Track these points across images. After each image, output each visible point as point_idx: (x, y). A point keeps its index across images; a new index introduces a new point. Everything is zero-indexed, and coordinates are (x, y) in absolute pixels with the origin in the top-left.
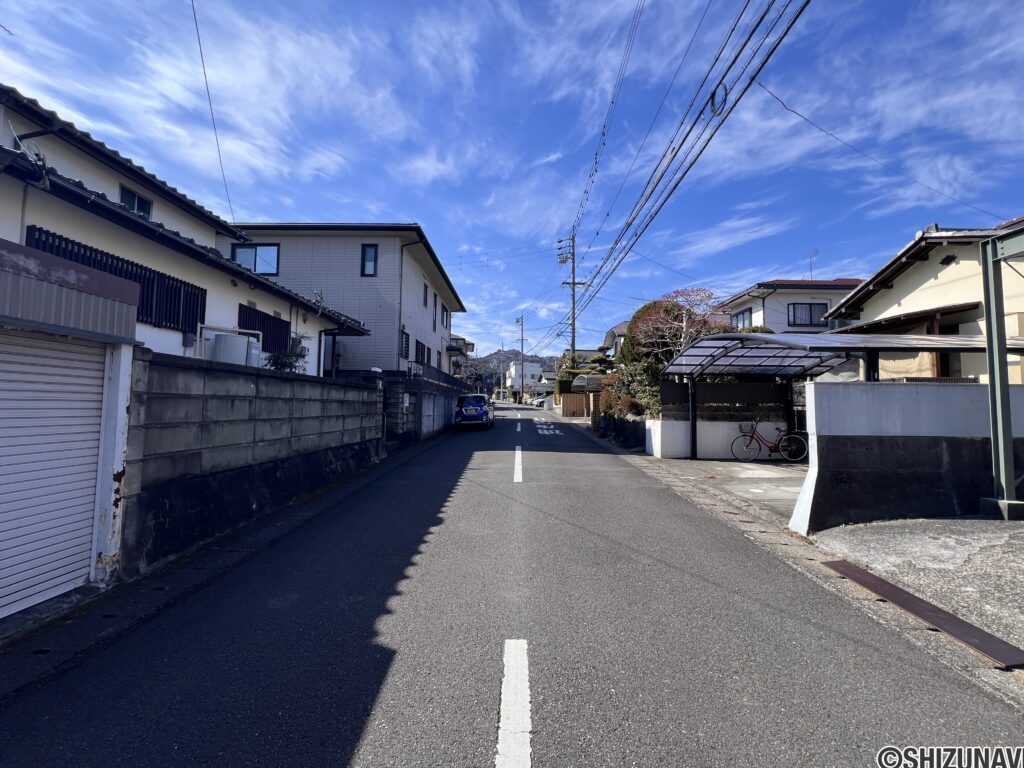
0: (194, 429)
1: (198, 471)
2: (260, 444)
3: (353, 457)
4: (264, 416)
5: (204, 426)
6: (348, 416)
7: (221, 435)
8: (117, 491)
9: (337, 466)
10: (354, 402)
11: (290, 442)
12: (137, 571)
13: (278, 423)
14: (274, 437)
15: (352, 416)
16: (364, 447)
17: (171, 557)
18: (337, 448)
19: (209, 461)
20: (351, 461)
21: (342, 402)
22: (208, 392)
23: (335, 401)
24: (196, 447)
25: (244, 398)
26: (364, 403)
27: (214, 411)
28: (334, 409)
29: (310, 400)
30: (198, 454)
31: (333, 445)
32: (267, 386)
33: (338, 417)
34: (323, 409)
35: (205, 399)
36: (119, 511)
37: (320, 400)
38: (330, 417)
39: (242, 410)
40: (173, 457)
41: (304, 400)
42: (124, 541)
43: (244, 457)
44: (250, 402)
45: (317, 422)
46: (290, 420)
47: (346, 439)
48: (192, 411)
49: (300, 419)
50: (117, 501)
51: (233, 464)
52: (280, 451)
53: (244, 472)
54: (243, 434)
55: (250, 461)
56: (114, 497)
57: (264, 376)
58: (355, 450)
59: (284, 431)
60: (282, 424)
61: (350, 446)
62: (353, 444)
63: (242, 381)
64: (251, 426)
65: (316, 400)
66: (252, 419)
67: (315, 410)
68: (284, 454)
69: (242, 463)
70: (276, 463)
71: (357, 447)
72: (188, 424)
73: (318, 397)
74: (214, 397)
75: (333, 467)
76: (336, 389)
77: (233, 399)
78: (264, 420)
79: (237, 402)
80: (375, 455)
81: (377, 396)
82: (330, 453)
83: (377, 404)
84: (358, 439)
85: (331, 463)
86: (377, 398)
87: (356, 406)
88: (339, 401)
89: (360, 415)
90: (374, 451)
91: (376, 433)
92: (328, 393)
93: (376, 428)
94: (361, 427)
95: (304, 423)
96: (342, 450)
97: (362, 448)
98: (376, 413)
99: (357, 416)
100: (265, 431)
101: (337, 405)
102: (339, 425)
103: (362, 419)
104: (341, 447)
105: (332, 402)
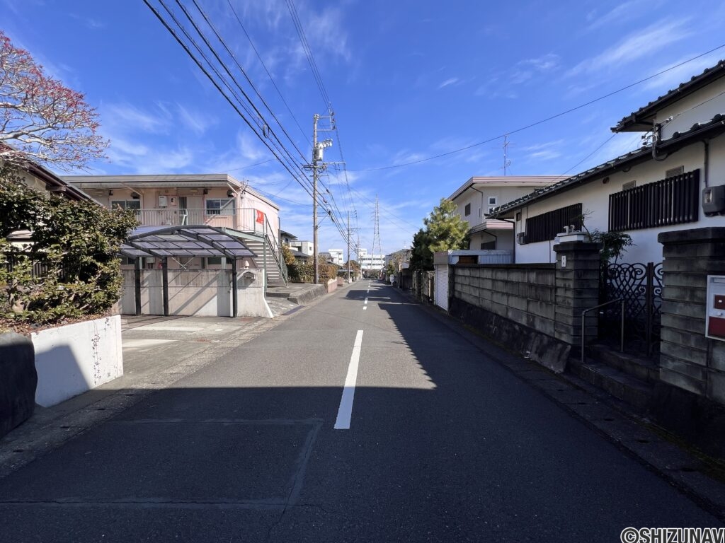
2: (471, 296)
3: (508, 332)
6: (512, 295)
9: (494, 328)
10: (518, 283)
13: (475, 289)
14: (474, 295)
15: (516, 296)
18: (501, 317)
20: (504, 334)
21: (506, 282)
23: (501, 281)
24: (461, 291)
28: (500, 286)
29: (487, 278)
30: (461, 293)
33: (503, 294)
34: (493, 285)
35: (462, 276)
38: (498, 292)
41: (483, 279)
45: (489, 293)
46: (479, 288)
47: (510, 315)
49: (483, 289)
54: (468, 290)
55: (469, 302)
58: (515, 329)
59: (477, 293)
61: (512, 322)
62: (515, 323)
64: (469, 287)
65: (489, 279)
66: (469, 285)
67: (488, 285)
69: (467, 301)
71: (517, 327)
73: (490, 277)
75: (491, 326)
76: (501, 272)
78: (472, 286)
80: (536, 352)
81: (556, 278)
82: (494, 317)
83: (559, 290)
84: (524, 321)
85: (491, 323)
86: (557, 280)
87: (521, 286)
88: (503, 281)
89: (526, 297)
90: (537, 348)
91: (555, 330)
92: (496, 275)
93: (555, 324)
94: (527, 311)
95: (485, 291)
96: (503, 321)
97: (522, 332)
98: (556, 303)
99: (523, 297)
100: (472, 291)
101: (502, 284)
102: (505, 300)
103: (528, 303)
104: (504, 319)
105: (498, 281)
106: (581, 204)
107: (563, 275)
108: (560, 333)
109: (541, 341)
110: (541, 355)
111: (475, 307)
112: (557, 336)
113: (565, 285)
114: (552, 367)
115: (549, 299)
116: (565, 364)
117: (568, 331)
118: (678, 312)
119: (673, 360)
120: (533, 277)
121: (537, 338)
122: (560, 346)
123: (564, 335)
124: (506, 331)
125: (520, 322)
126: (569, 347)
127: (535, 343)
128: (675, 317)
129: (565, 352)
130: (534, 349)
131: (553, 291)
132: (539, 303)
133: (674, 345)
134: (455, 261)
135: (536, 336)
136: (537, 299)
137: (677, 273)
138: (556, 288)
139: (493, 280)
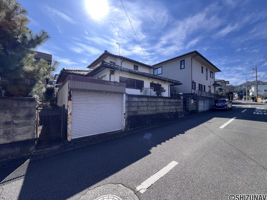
0: (136, 107)
1: (137, 115)
2: (149, 111)
4: (149, 105)
5: (138, 107)
6: (171, 105)
7: (141, 109)
8: (124, 116)
9: (168, 117)
10: (173, 102)
11: (156, 111)
12: (128, 130)
13: (153, 107)
14: (152, 109)
15: (173, 105)
16: (177, 113)
17: (133, 129)
19: (139, 113)
20: (172, 116)
21: (169, 102)
22: (138, 101)
23: (168, 102)
24: (137, 110)
25: (145, 102)
26: (176, 102)
27: (140, 104)
28: (167, 104)
29: (160, 102)
30: (137, 112)
31: (167, 112)
32: (150, 99)
33: (168, 106)
34: (164, 104)
35: (138, 102)
36: (125, 119)
38: (166, 106)
39: (145, 104)
40: (133, 112)
42: (126, 124)
43: (146, 113)
44: (147, 102)
45: (162, 107)
46: (156, 106)
47: (171, 111)
48: (136, 104)
49: (158, 106)
50: (124, 118)
51: (144, 114)
52: (153, 112)
53: (146, 116)
54: (145, 108)
55: (147, 114)
56: (124, 117)
57: (149, 97)
59: (154, 108)
60: (154, 107)
61: (172, 113)
63: (145, 98)
64: (147, 107)
65: (162, 102)
66: (147, 106)
67: (162, 104)
68: (154, 113)
69: (145, 114)
70: (153, 115)
71: (174, 113)
72: (135, 106)
73: (163, 101)
74: (140, 101)
76: (168, 99)
77: (143, 102)
78: (150, 106)
79: (144, 102)
82: (166, 114)
83: (181, 102)
84: (175, 111)
85: (166, 116)
87: (174, 103)
91: (181, 110)
92: (165, 100)
97: (176, 114)
99: (174, 105)
100: (150, 108)
101: (168, 103)
102: (169, 108)
103: (176, 106)
104: (170, 113)
105: (166, 102)
106: (143, 81)
109: (180, 113)
114: (183, 116)
115: (180, 105)
116: (184, 114)
117: (183, 109)
118: (190, 103)
119: (190, 108)
127: (179, 115)
132: (178, 106)
133: (190, 106)
139: (164, 102)
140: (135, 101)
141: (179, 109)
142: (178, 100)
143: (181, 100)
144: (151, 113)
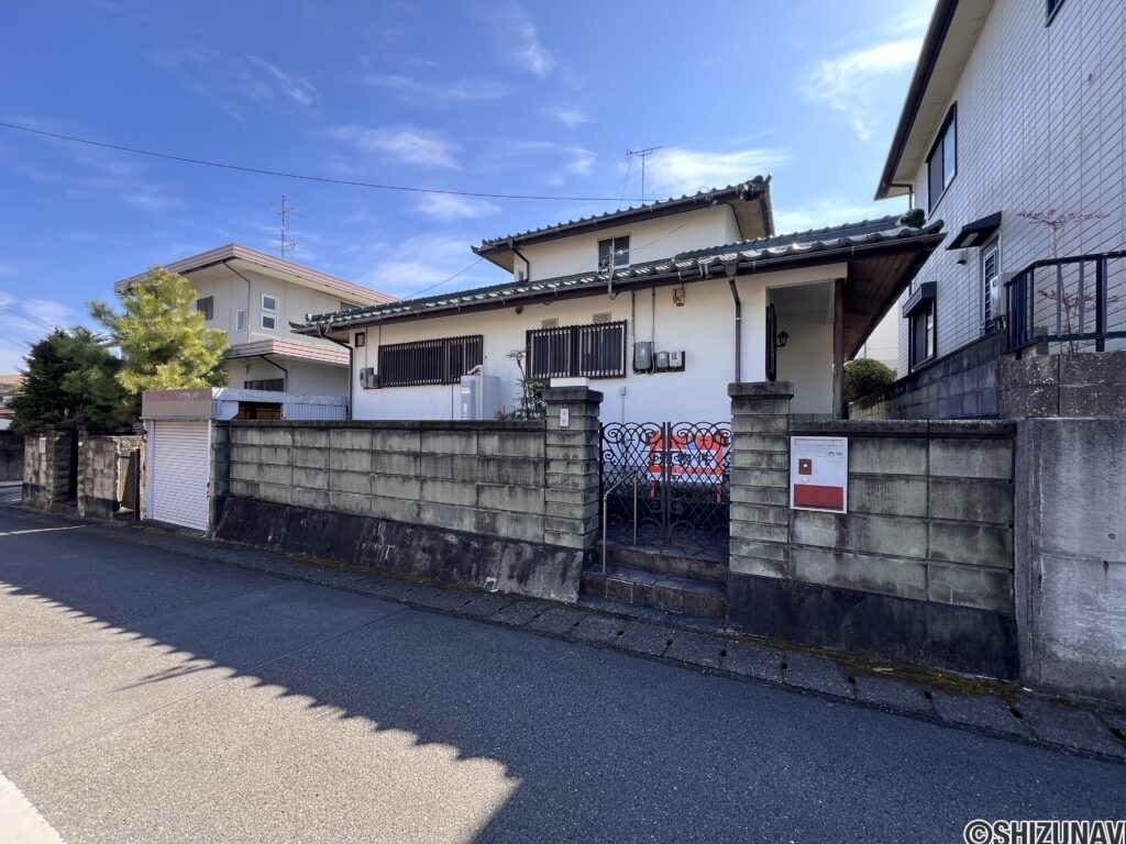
0: (255, 467)
1: (257, 496)
2: (297, 489)
3: (430, 551)
4: (299, 464)
5: (260, 466)
6: (434, 479)
7: (271, 475)
8: (208, 492)
9: (385, 549)
11: (327, 495)
13: (313, 472)
14: (309, 486)
15: (444, 480)
18: (402, 524)
19: (265, 492)
20: (419, 555)
22: (262, 443)
23: (401, 453)
24: (256, 480)
25: (285, 447)
26: (485, 459)
27: (264, 456)
28: (398, 464)
29: (353, 450)
30: (257, 485)
31: (397, 517)
32: (301, 435)
33: (407, 478)
34: (375, 462)
35: (260, 447)
36: (209, 502)
37: (368, 451)
38: (389, 476)
39: (283, 457)
40: (247, 483)
41: (344, 451)
42: (210, 518)
43: (284, 497)
44: (288, 450)
45: (364, 480)
46: (327, 471)
47: (429, 517)
49: (339, 472)
50: (207, 497)
51: (278, 500)
52: (315, 501)
53: (277, 508)
54: (283, 476)
55: (290, 502)
58: (447, 543)
59: (320, 482)
60: (316, 474)
61: (435, 531)
62: (444, 531)
63: (282, 433)
64: (289, 470)
65: (361, 450)
66: (291, 465)
67: (363, 462)
68: (320, 505)
69: (283, 501)
70: (308, 511)
71: (452, 539)
72: (254, 463)
73: (365, 446)
74: (265, 446)
75: (376, 546)
77: (276, 447)
78: (302, 468)
79: (278, 450)
80: (511, 577)
81: (546, 445)
82: (382, 526)
83: (552, 465)
84: (468, 525)
85: (376, 539)
86: (549, 449)
87: (458, 463)
88: (407, 454)
89: (472, 482)
90: (512, 568)
91: (545, 531)
92: (384, 441)
93: (545, 520)
94: (477, 505)
95: (344, 476)
96: (409, 531)
97: (467, 547)
98: (546, 486)
99: (464, 481)
100: (300, 477)
101: (403, 459)
102: (412, 491)
103: (479, 490)
104: (413, 526)
105: (390, 454)
106: (481, 337)
107: (564, 439)
108: (557, 535)
109: (519, 554)
110: (523, 578)
111: (314, 511)
112: (549, 540)
113: (567, 455)
114: (553, 595)
115: (532, 481)
116: (578, 583)
117: (574, 529)
118: (753, 482)
119: (748, 543)
120: (491, 444)
121: (507, 551)
122: (560, 556)
123: (567, 537)
124: (424, 550)
125: (456, 528)
126: (580, 555)
127: (506, 560)
128: (748, 489)
129: (574, 565)
130: (505, 572)
131: (541, 466)
132: (506, 488)
133: (748, 523)
134: (230, 412)
135: (504, 548)
136: (502, 482)
137: (751, 435)
138: (547, 462)
139: (373, 452)
140: (253, 446)
141: (517, 517)
142: (510, 445)
143: (552, 440)
144: (306, 500)
